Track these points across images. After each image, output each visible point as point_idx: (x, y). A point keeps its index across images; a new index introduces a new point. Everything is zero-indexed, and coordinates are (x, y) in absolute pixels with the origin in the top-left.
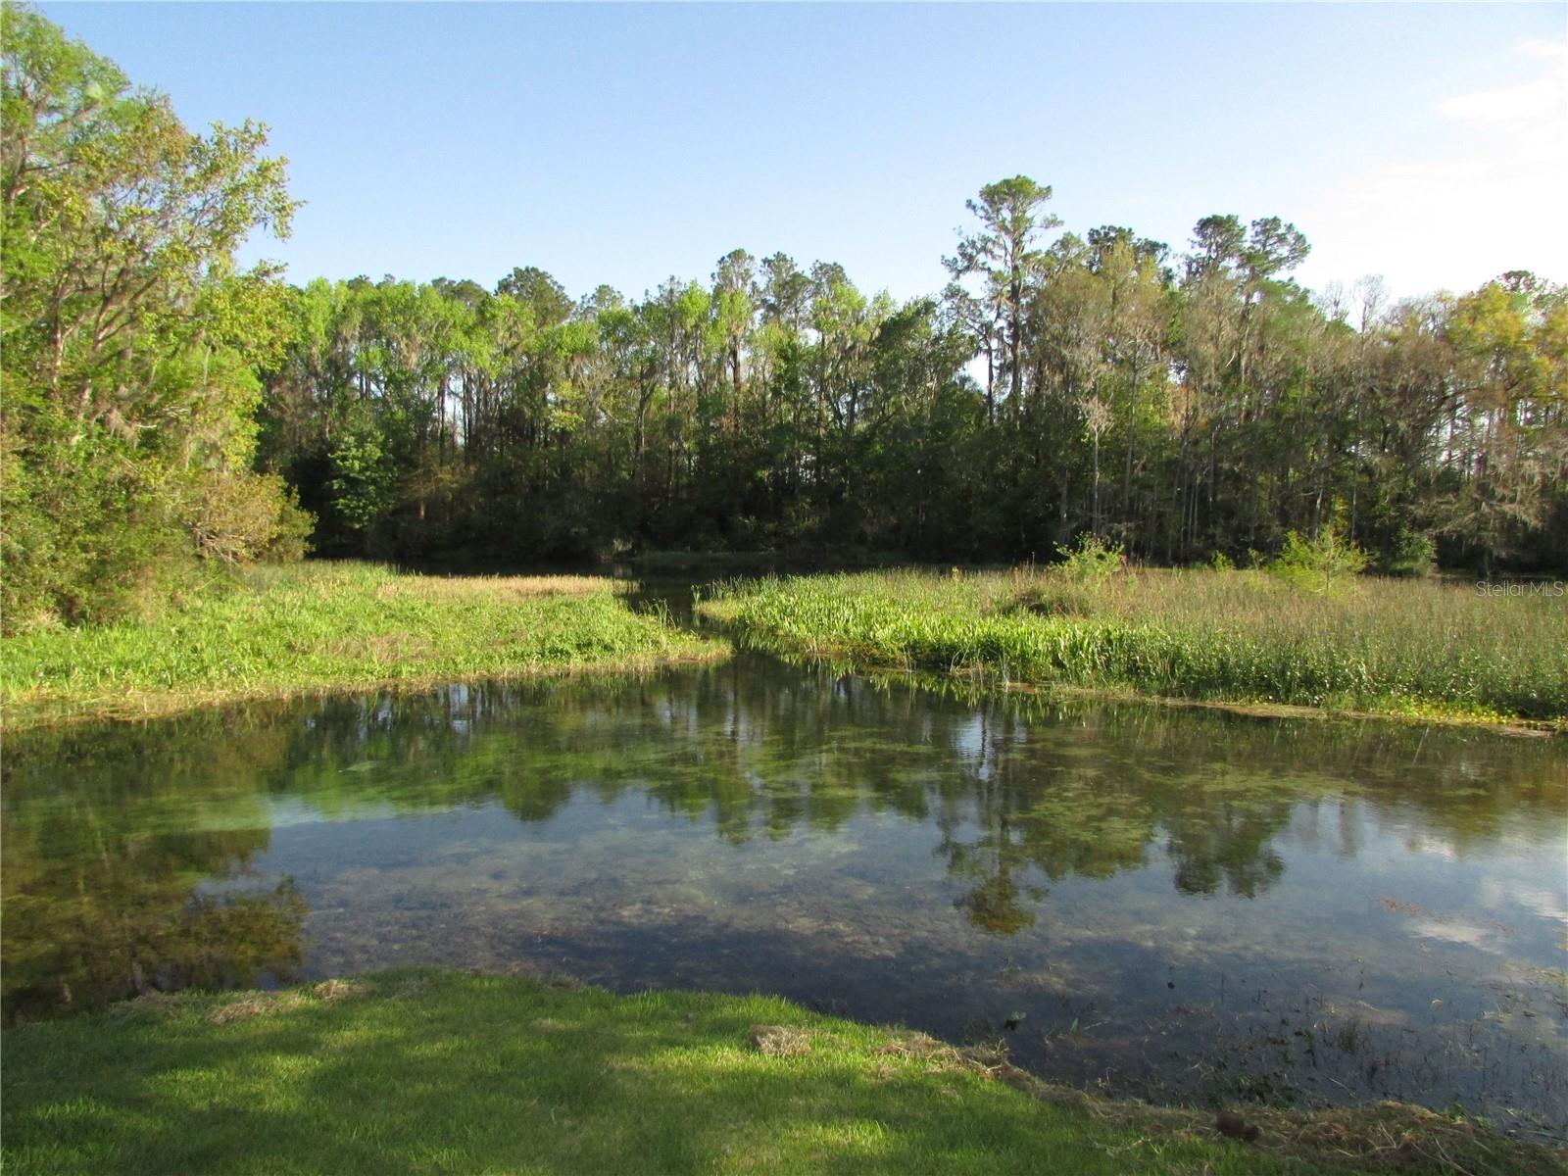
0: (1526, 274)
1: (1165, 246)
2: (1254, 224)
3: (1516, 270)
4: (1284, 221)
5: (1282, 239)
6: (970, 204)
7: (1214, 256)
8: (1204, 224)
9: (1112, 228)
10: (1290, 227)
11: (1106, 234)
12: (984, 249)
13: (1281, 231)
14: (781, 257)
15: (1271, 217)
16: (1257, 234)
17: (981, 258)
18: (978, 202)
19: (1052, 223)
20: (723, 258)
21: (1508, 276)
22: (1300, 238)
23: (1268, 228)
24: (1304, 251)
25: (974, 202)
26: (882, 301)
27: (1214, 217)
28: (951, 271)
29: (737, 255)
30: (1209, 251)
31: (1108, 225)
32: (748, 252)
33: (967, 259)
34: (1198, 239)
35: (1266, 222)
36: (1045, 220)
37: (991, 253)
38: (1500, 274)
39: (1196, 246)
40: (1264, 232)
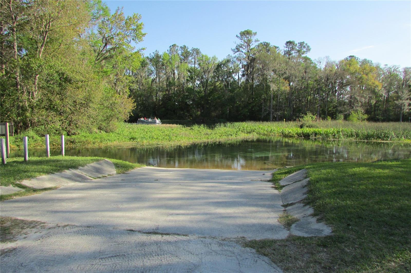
0: (354, 56)
1: (278, 47)
2: (299, 43)
3: (352, 55)
4: (305, 43)
5: (304, 47)
6: (237, 36)
7: (290, 50)
8: (287, 42)
9: (265, 42)
10: (306, 44)
11: (264, 44)
12: (241, 47)
13: (305, 45)
14: (185, 47)
15: (302, 42)
16: (299, 45)
17: (241, 49)
18: (239, 35)
19: (256, 41)
20: (171, 46)
21: (350, 57)
22: (308, 47)
23: (301, 44)
24: (309, 50)
25: (238, 35)
26: (214, 58)
27: (290, 41)
28: (233, 52)
29: (174, 46)
30: (288, 49)
31: (264, 42)
32: (177, 45)
33: (238, 49)
34: (286, 46)
35: (301, 43)
36: (255, 40)
37: (243, 48)
38: (348, 56)
39: (285, 48)
40: (300, 45)
